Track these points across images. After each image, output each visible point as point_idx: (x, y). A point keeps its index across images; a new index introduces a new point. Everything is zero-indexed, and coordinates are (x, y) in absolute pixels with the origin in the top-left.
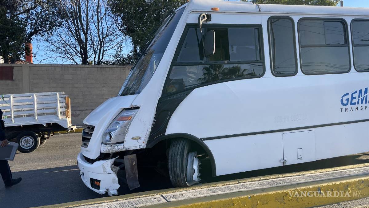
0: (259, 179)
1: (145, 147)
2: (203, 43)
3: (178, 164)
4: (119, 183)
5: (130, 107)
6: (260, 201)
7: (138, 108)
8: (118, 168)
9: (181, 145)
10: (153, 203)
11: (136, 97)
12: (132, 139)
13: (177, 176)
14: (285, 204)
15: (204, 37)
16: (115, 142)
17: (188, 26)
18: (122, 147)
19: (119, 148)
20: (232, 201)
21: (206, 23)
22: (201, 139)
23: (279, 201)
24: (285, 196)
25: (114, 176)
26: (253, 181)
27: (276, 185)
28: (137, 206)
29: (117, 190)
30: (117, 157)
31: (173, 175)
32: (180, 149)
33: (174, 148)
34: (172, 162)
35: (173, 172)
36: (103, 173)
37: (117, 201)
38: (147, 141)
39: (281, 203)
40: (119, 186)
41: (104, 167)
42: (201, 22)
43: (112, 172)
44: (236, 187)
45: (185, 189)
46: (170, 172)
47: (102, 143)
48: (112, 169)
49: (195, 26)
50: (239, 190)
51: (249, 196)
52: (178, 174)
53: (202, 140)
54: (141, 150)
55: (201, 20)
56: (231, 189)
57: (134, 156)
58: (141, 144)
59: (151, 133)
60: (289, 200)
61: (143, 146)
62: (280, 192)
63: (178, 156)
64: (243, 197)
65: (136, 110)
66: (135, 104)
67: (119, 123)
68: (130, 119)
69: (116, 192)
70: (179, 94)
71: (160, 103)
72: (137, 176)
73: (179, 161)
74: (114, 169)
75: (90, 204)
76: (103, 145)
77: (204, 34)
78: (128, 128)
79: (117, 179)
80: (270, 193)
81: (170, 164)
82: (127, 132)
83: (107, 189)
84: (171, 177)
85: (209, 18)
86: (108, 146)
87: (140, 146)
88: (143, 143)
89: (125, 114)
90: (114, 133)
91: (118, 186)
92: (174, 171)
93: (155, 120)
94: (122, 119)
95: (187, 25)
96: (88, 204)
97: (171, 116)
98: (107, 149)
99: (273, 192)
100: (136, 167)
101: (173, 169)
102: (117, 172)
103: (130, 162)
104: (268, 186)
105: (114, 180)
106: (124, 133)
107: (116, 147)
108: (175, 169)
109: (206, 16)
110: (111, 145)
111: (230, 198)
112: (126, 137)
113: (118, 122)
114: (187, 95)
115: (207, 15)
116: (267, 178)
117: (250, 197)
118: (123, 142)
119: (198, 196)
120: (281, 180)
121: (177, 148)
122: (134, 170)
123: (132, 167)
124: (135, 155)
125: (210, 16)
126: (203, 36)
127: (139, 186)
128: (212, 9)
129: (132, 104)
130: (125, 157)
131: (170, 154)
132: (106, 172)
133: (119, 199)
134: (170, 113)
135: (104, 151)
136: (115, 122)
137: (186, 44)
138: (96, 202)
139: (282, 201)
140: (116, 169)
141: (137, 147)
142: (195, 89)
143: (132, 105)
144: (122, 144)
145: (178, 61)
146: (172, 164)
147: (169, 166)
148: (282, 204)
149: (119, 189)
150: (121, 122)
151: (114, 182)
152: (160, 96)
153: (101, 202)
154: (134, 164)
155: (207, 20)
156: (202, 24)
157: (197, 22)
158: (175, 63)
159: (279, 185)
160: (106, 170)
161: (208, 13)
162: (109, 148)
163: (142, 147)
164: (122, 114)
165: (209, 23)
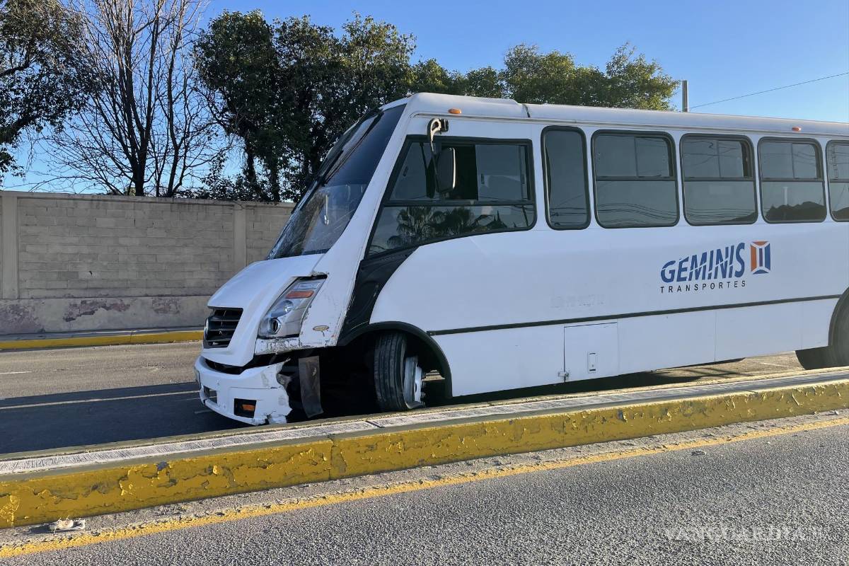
0: (524, 400)
1: (334, 344)
2: (435, 169)
3: (392, 373)
4: (291, 405)
5: (310, 276)
6: (527, 429)
7: (324, 277)
8: (289, 379)
9: (394, 343)
10: (356, 430)
11: (321, 258)
12: (314, 329)
13: (391, 391)
14: (566, 434)
15: (437, 157)
16: (284, 335)
17: (410, 139)
18: (297, 342)
19: (292, 344)
20: (484, 426)
21: (440, 135)
22: (428, 332)
23: (557, 428)
24: (566, 421)
25: (282, 393)
26: (514, 403)
27: (551, 407)
28: (332, 433)
29: (286, 417)
30: (287, 361)
31: (383, 391)
32: (393, 348)
33: (383, 347)
34: (381, 369)
35: (382, 385)
36: (261, 386)
37: (295, 428)
38: (338, 335)
39: (559, 432)
40: (291, 409)
41: (264, 376)
42: (433, 133)
43: (279, 385)
44: (488, 411)
45: (403, 413)
46: (377, 387)
47: (259, 337)
48: (279, 381)
49: (422, 139)
50: (493, 414)
51: (510, 420)
52: (392, 388)
53: (430, 335)
54: (329, 349)
55: (433, 130)
56: (479, 413)
57: (315, 360)
58: (329, 339)
59: (346, 320)
60: (573, 428)
61: (333, 342)
62: (558, 414)
63: (392, 360)
64: (500, 421)
65: (321, 281)
66: (319, 271)
67: (291, 303)
68: (311, 295)
69: (284, 420)
70: (393, 255)
71: (363, 269)
72: (319, 394)
73: (393, 366)
74: (283, 381)
75: (251, 432)
76: (259, 341)
77: (435, 153)
78: (307, 311)
79: (286, 397)
80: (542, 416)
81: (376, 373)
82: (305, 318)
83: (268, 416)
84: (379, 394)
85: (445, 126)
86: (271, 340)
87: (326, 341)
88: (333, 336)
89: (300, 286)
90: (282, 319)
91: (288, 410)
92: (385, 384)
93: (352, 298)
94: (297, 295)
95: (408, 137)
96: (248, 432)
97: (379, 291)
98: (269, 348)
99: (548, 415)
100: (317, 379)
101: (382, 381)
102: (286, 386)
103: (308, 367)
104: (540, 409)
105: (281, 398)
106: (300, 319)
107: (286, 343)
108: (387, 381)
109: (439, 123)
110: (277, 339)
111: (480, 423)
112: (303, 326)
113: (290, 300)
114: (407, 256)
115: (442, 121)
116: (537, 399)
117: (511, 422)
118: (297, 335)
119: (428, 421)
120: (560, 402)
121: (388, 347)
122: (315, 384)
123: (312, 379)
124: (317, 357)
125: (447, 122)
126: (435, 156)
127: (322, 412)
128: (450, 111)
129: (315, 270)
130: (301, 361)
131: (377, 357)
132: (267, 385)
133: (296, 427)
134: (377, 286)
135: (264, 350)
136: (284, 300)
137: (407, 169)
138: (259, 430)
139: (562, 429)
140: (285, 379)
141: (321, 343)
142: (420, 247)
143: (313, 271)
144: (297, 338)
145: (394, 197)
146: (381, 373)
147: (376, 377)
148: (562, 434)
149: (289, 415)
150: (294, 301)
151: (281, 403)
152: (362, 258)
153: (268, 430)
154: (314, 373)
155: (442, 130)
156: (434, 136)
157: (425, 132)
158: (386, 202)
159: (556, 407)
160: (268, 381)
161: (443, 118)
162: (273, 345)
163: (329, 344)
164: (295, 288)
165: (444, 134)
